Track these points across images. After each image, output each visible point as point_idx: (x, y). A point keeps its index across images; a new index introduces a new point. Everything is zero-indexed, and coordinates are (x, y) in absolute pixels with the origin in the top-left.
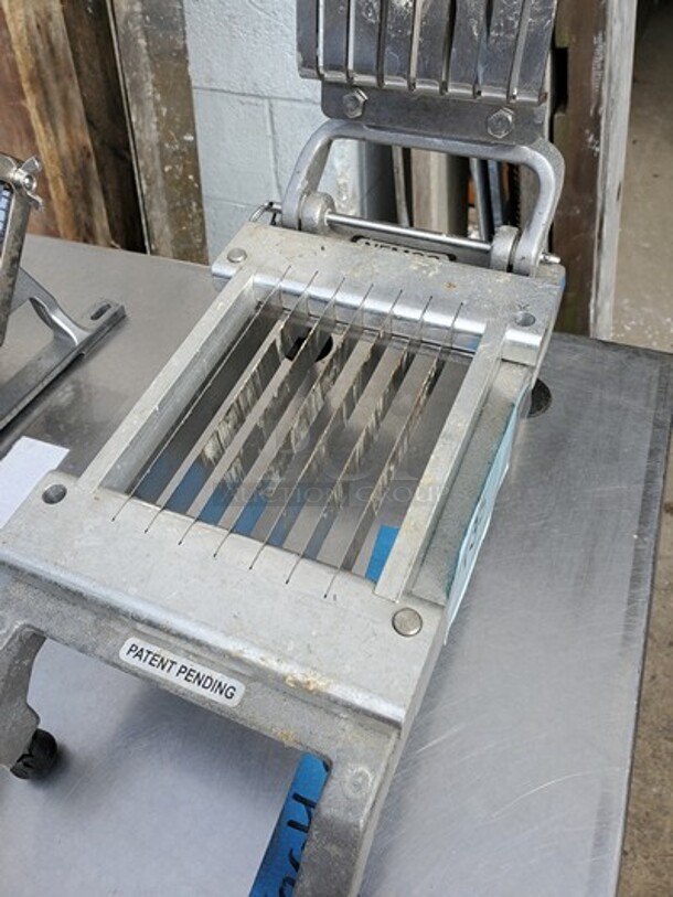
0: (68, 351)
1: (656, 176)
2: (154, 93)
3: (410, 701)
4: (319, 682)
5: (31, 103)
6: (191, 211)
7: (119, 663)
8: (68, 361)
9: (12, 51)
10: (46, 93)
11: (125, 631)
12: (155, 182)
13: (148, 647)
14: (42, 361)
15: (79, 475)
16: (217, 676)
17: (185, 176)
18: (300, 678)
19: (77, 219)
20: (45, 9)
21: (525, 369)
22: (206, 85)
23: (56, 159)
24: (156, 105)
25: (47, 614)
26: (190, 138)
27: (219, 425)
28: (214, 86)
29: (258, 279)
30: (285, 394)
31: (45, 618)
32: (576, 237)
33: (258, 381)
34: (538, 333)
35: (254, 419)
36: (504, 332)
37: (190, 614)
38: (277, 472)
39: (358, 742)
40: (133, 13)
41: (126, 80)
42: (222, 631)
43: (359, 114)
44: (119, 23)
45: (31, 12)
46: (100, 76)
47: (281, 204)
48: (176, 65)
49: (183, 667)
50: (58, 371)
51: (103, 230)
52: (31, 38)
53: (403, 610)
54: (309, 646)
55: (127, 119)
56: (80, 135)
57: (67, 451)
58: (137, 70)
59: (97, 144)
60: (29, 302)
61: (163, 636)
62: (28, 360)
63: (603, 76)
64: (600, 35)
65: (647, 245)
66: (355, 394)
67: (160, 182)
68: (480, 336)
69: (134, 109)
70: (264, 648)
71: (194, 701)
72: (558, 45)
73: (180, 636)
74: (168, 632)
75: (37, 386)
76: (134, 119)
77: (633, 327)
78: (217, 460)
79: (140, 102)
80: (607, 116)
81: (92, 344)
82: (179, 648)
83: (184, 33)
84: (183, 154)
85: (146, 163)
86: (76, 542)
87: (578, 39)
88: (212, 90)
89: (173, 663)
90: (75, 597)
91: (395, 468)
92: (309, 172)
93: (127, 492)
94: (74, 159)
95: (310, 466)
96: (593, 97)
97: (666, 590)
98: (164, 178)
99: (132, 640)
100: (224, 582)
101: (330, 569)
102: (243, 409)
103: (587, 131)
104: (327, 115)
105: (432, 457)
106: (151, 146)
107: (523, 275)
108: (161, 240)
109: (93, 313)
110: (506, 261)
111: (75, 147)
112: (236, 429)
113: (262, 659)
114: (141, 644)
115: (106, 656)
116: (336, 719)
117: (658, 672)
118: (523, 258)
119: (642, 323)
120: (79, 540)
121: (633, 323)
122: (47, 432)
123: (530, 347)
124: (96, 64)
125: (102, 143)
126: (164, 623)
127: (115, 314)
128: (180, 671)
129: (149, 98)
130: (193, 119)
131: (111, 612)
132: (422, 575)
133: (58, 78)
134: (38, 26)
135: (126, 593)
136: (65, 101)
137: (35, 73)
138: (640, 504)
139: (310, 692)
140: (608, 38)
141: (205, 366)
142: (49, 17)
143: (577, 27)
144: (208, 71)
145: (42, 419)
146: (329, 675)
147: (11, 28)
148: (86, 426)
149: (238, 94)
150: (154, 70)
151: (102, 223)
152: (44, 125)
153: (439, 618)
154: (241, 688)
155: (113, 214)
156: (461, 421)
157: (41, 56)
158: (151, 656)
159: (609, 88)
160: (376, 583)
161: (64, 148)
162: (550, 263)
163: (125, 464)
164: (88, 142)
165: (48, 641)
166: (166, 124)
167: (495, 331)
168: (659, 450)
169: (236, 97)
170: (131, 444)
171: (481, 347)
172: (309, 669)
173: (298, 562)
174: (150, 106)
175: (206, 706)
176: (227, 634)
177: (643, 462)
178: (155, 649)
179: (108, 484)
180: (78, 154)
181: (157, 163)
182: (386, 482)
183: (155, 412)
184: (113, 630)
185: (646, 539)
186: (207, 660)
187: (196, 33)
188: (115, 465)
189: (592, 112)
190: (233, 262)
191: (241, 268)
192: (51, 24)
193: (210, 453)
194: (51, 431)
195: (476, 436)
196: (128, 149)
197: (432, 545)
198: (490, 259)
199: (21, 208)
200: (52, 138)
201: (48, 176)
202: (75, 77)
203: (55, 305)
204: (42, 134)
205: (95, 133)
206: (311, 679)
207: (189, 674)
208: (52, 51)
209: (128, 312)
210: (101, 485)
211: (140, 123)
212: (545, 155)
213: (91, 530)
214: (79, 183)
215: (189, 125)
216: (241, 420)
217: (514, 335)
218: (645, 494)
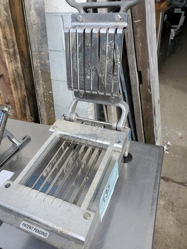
0: (15, 148)
1: (171, 96)
2: (42, 82)
3: (86, 235)
4: (66, 231)
5: (12, 86)
6: (51, 109)
7: (20, 228)
8: (16, 150)
9: (8, 75)
10: (16, 84)
11: (22, 219)
12: (42, 102)
13: (27, 223)
14: (9, 150)
15: (14, 181)
16: (43, 231)
17: (50, 101)
18: (61, 230)
19: (22, 112)
20: (17, 66)
21: (120, 153)
22: (56, 79)
23: (17, 98)
24: (43, 85)
25: (4, 216)
26: (51, 92)
27: (47, 168)
28: (57, 79)
29: (60, 132)
30: (63, 160)
31: (3, 217)
32: (148, 113)
33: (58, 157)
34: (121, 145)
35: (56, 166)
36: (114, 144)
37: (37, 215)
38: (60, 179)
39: (75, 247)
40: (38, 66)
41: (35, 80)
42: (44, 219)
43: (82, 96)
44: (34, 68)
45: (14, 67)
46: (30, 79)
47: (66, 115)
48: (48, 76)
49: (35, 228)
50: (13, 153)
51: (29, 114)
52: (13, 72)
53: (86, 213)
54: (64, 222)
55: (36, 89)
56: (24, 93)
57: (14, 173)
58: (38, 78)
59: (28, 94)
60: (7, 137)
61: (31, 221)
62: (6, 150)
63: (150, 77)
64: (148, 68)
65: (170, 113)
66: (80, 159)
67: (43, 102)
68: (109, 145)
69: (37, 86)
70: (53, 223)
71: (37, 237)
72: (139, 70)
73: (34, 220)
74: (31, 219)
75: (7, 157)
76: (37, 88)
77: (168, 134)
78: (46, 177)
79: (39, 84)
80: (152, 86)
81: (22, 146)
82: (34, 224)
83: (50, 70)
84: (49, 96)
85: (40, 98)
86: (12, 198)
87: (143, 69)
88: (57, 80)
89: (33, 227)
90: (10, 211)
91: (88, 177)
92: (72, 108)
93: (25, 185)
94: (22, 98)
95: (67, 178)
96: (148, 81)
97: (183, 208)
98: (44, 101)
99: (23, 222)
100: (45, 207)
101: (70, 203)
102: (53, 163)
103: (148, 89)
104: (75, 96)
105: (96, 175)
106: (41, 94)
107: (119, 131)
108: (44, 116)
109: (22, 138)
110: (115, 128)
111: (22, 95)
112: (52, 168)
113: (53, 226)
114: (26, 223)
115: (17, 226)
116: (70, 241)
117: (183, 233)
118: (119, 127)
119: (171, 133)
120: (13, 197)
121: (168, 133)
122: (9, 168)
123: (120, 148)
124: (29, 77)
125: (30, 94)
126: (30, 217)
127: (28, 138)
128: (34, 230)
129: (41, 84)
130: (52, 88)
131: (19, 215)
132: (93, 204)
133: (19, 80)
134: (15, 70)
135: (23, 210)
136: (21, 85)
137: (14, 80)
138: (154, 184)
139: (64, 234)
140: (150, 69)
141: (46, 153)
142: (18, 68)
143: (142, 67)
144: (56, 76)
145: (8, 165)
146: (68, 229)
147: (9, 71)
148: (19, 167)
149: (63, 81)
150: (42, 77)
151: (28, 113)
152: (15, 91)
153: (94, 215)
154: (48, 233)
155: (32, 110)
156: (103, 166)
157: (15, 76)
158: (28, 226)
159: (152, 80)
160: (80, 206)
161: (20, 96)
162: (126, 128)
163: (25, 178)
164: (26, 94)
165: (4, 223)
166: (45, 89)
167: (112, 144)
168: (159, 171)
169: (63, 82)
170: (26, 173)
171: (108, 148)
172: (63, 228)
173: (63, 202)
174: (41, 85)
175: (40, 239)
176: (45, 220)
177: (155, 174)
178: (29, 224)
179: (20, 183)
180: (23, 97)
181: (43, 98)
182: (86, 181)
183: (33, 165)
184: (19, 219)
185: (155, 194)
186: (41, 227)
187: (53, 68)
188: (22, 178)
189: (148, 85)
190: (54, 129)
191: (56, 130)
192: (18, 69)
193: (45, 175)
194: (11, 168)
195: (108, 169)
196: (35, 95)
197: (96, 197)
198: (111, 127)
199: (6, 116)
200: (17, 94)
201: (15, 102)
202: (23, 80)
203: (13, 137)
204: (15, 93)
205: (27, 91)
206: (64, 230)
207: (36, 230)
208: (18, 75)
209: (31, 138)
210: (19, 183)
211: (39, 89)
212: (123, 105)
213: (15, 194)
214: (23, 104)
215: (51, 89)
216: (53, 166)
217: (116, 145)
218: (155, 182)
